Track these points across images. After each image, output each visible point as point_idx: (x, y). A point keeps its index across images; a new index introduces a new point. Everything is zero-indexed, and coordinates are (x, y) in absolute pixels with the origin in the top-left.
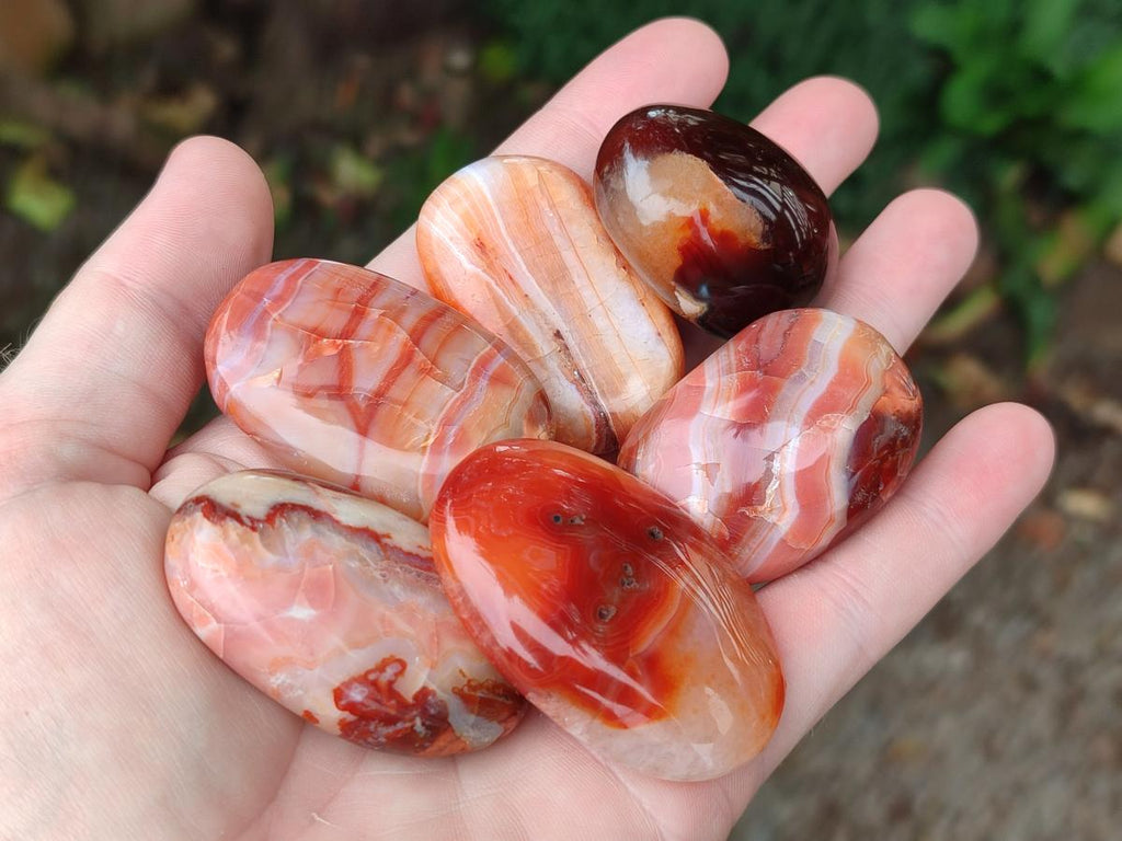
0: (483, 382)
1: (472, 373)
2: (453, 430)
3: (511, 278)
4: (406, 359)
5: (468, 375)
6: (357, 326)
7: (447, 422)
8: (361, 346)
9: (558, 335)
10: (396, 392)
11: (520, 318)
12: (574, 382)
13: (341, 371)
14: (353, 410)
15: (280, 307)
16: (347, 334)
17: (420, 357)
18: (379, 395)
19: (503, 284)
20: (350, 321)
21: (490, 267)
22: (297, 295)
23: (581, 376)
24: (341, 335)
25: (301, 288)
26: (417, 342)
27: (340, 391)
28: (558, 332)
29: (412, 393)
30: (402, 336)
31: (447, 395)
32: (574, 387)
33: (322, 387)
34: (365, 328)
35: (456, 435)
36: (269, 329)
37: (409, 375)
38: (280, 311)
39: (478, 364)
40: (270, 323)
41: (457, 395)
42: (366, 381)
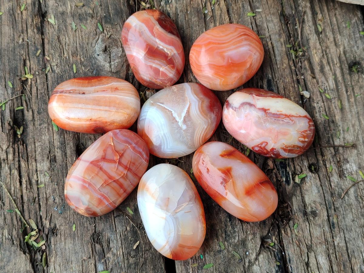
0: (100, 197)
4: (110, 177)
5: (103, 193)
8: (115, 166)
13: (109, 160)
14: (98, 161)
16: (120, 163)
17: (110, 181)
18: (101, 169)
20: (124, 165)
22: (134, 153)
25: (136, 155)
26: (115, 181)
27: (104, 159)
29: (100, 177)
30: (117, 178)
31: (98, 186)
33: (105, 154)
34: (121, 168)
37: (105, 177)
38: (130, 148)
39: (105, 196)
40: (127, 145)
41: (97, 189)
42: (105, 165)
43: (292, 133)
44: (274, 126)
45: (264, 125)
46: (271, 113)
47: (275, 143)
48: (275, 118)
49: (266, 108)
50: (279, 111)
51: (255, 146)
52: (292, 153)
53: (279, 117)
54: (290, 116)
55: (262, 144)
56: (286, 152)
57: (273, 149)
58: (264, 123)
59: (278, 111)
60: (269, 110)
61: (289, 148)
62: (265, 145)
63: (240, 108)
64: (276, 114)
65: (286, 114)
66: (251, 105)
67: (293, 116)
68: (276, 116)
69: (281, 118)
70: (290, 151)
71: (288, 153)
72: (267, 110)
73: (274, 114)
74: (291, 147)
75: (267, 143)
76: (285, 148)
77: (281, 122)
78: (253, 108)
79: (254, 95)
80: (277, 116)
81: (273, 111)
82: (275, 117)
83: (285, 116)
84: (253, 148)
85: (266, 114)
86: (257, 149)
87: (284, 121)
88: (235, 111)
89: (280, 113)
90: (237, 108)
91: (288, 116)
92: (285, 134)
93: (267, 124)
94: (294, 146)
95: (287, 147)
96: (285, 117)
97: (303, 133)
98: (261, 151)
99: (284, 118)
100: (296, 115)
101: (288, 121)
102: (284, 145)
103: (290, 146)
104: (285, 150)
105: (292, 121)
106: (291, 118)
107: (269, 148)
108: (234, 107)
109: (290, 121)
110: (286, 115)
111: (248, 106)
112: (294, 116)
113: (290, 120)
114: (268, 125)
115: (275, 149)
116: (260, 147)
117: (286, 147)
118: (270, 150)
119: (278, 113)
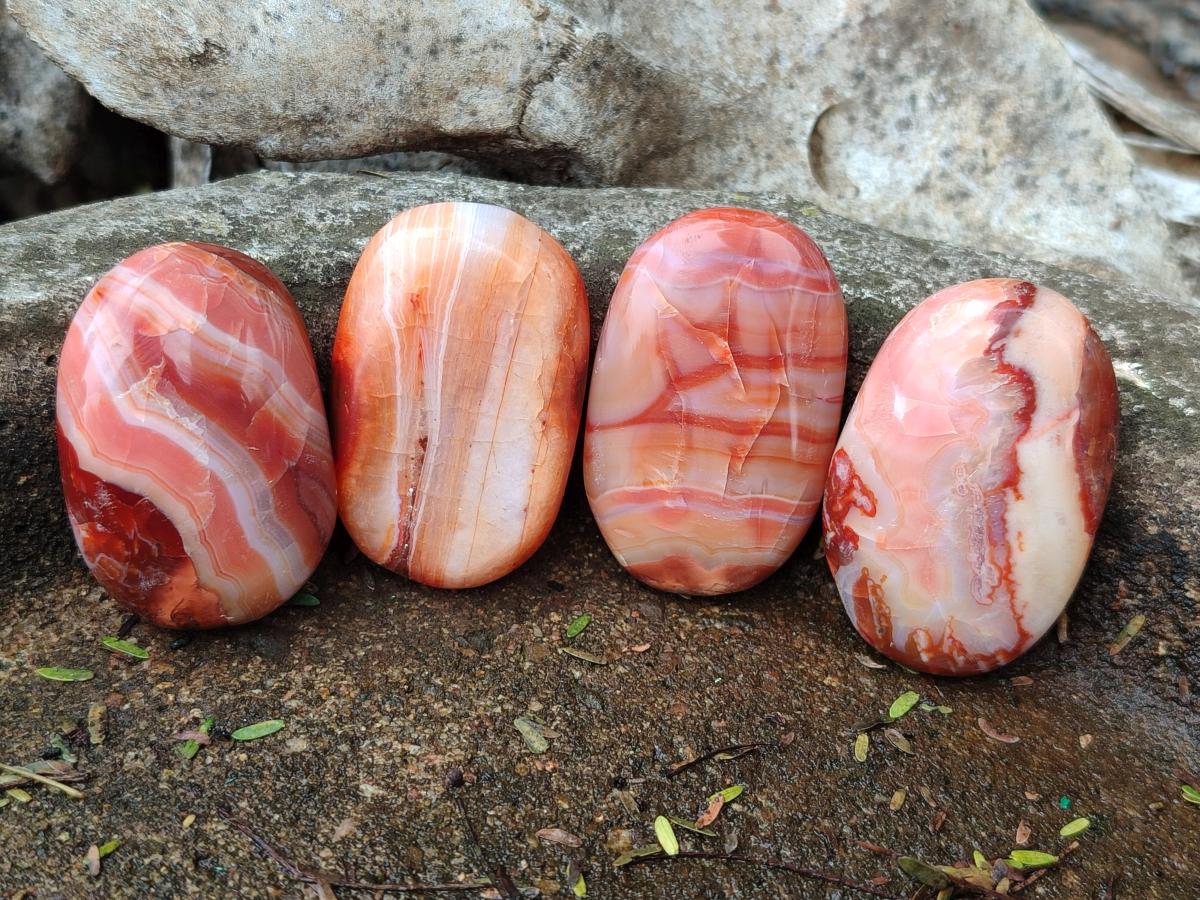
0: (747, 514)
1: (753, 499)
2: (681, 503)
3: (420, 355)
4: (742, 429)
6: (758, 367)
7: (687, 495)
8: (734, 381)
9: (423, 442)
10: (699, 434)
11: (399, 401)
12: (403, 497)
13: (697, 373)
14: (662, 400)
15: (749, 280)
16: (743, 361)
17: (749, 442)
18: (690, 419)
19: (408, 355)
20: (758, 358)
21: (409, 331)
22: (771, 293)
23: (414, 497)
24: (741, 357)
25: (783, 292)
26: (763, 433)
27: (677, 380)
28: (426, 440)
29: (707, 450)
30: (766, 415)
31: (719, 484)
32: (400, 501)
33: (674, 363)
34: (757, 376)
35: (677, 508)
36: (720, 280)
37: (724, 438)
38: (744, 283)
39: (766, 500)
40: (727, 278)
41: (722, 494)
42: (697, 400)
43: (938, 604)
44: (949, 533)
45: (948, 490)
46: (1004, 507)
47: (881, 546)
48: (985, 530)
49: (1025, 485)
50: (1022, 540)
51: (851, 465)
52: (858, 611)
53: (993, 543)
54: (1011, 582)
55: (866, 492)
56: (854, 591)
57: (851, 537)
58: (954, 491)
59: (1020, 534)
60: (1019, 497)
61: (872, 598)
62: (861, 507)
63: (1006, 368)
64: (1005, 531)
65: (1015, 569)
66: (1026, 415)
67: (1012, 593)
68: (997, 530)
69: (991, 552)
70: (863, 604)
71: (856, 599)
72: (1016, 490)
73: (1003, 521)
74: (881, 608)
75: (872, 513)
76: (870, 583)
77: (974, 557)
78: (1011, 426)
79: (1076, 417)
80: (996, 534)
81: (1018, 514)
82: (989, 528)
83: (1002, 563)
84: (843, 454)
85: (995, 491)
86: (842, 471)
87: (983, 567)
88: (988, 352)
89: (1014, 544)
90: (1001, 357)
91: (1006, 578)
92: (927, 577)
93: (951, 504)
94: (888, 618)
95: (874, 593)
96: (999, 568)
97: (947, 643)
98: (838, 491)
99: (993, 562)
100: (1018, 603)
101: (985, 580)
102: (882, 581)
103: (880, 600)
104: (862, 583)
105: (990, 596)
106: (1002, 589)
107: (855, 521)
108: (1004, 341)
109: (986, 590)
110: (1009, 568)
111: (1020, 403)
112: (1013, 597)
113: (993, 588)
114: (949, 506)
115: (856, 548)
116: (851, 487)
117: (875, 587)
118: (848, 529)
119: (1012, 537)
